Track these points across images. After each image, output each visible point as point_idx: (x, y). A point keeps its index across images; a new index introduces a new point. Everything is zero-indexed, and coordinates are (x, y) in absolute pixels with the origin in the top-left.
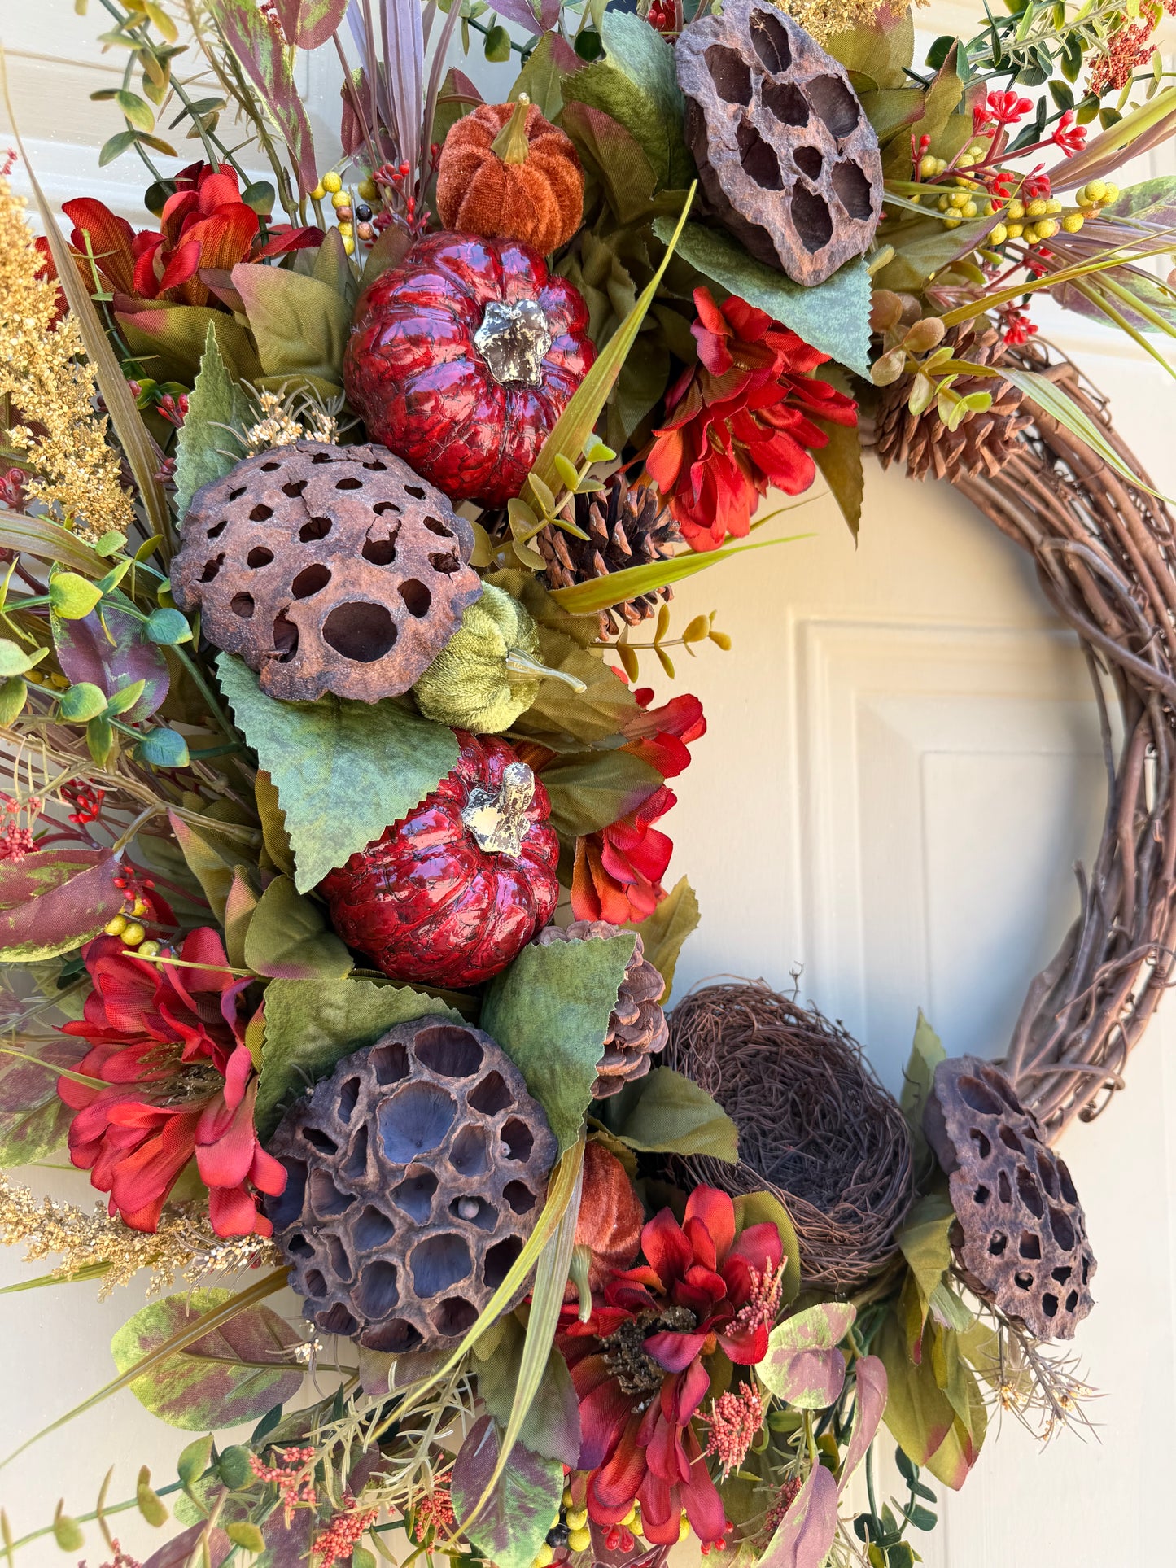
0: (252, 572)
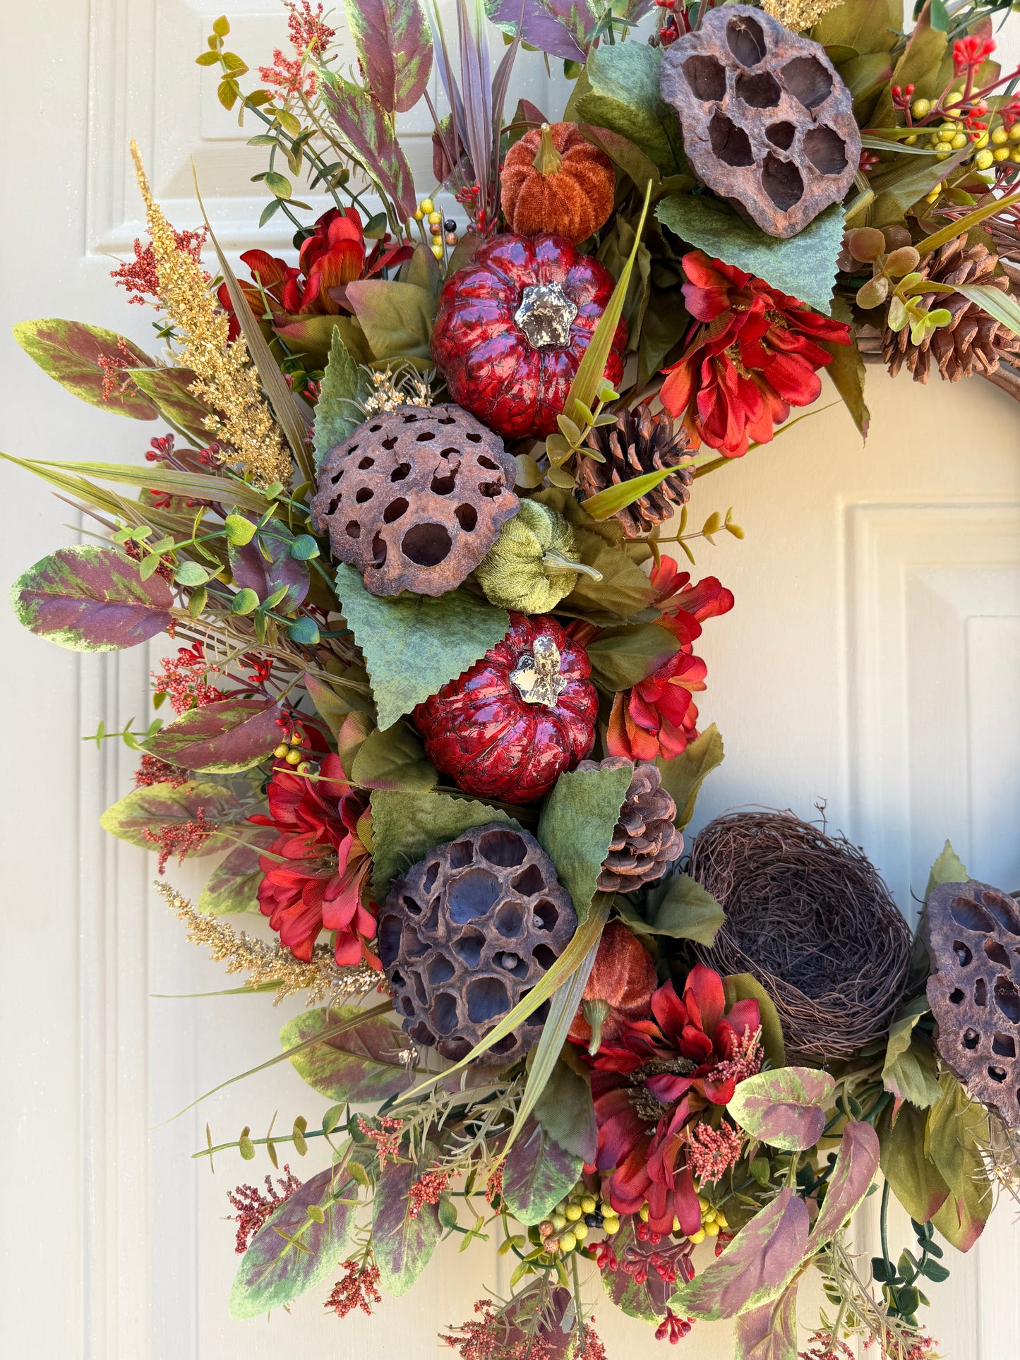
0: (358, 506)
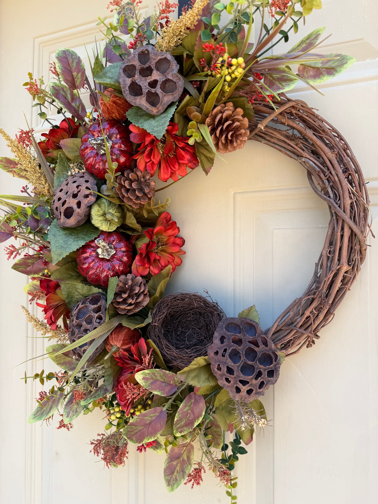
0: (58, 202)
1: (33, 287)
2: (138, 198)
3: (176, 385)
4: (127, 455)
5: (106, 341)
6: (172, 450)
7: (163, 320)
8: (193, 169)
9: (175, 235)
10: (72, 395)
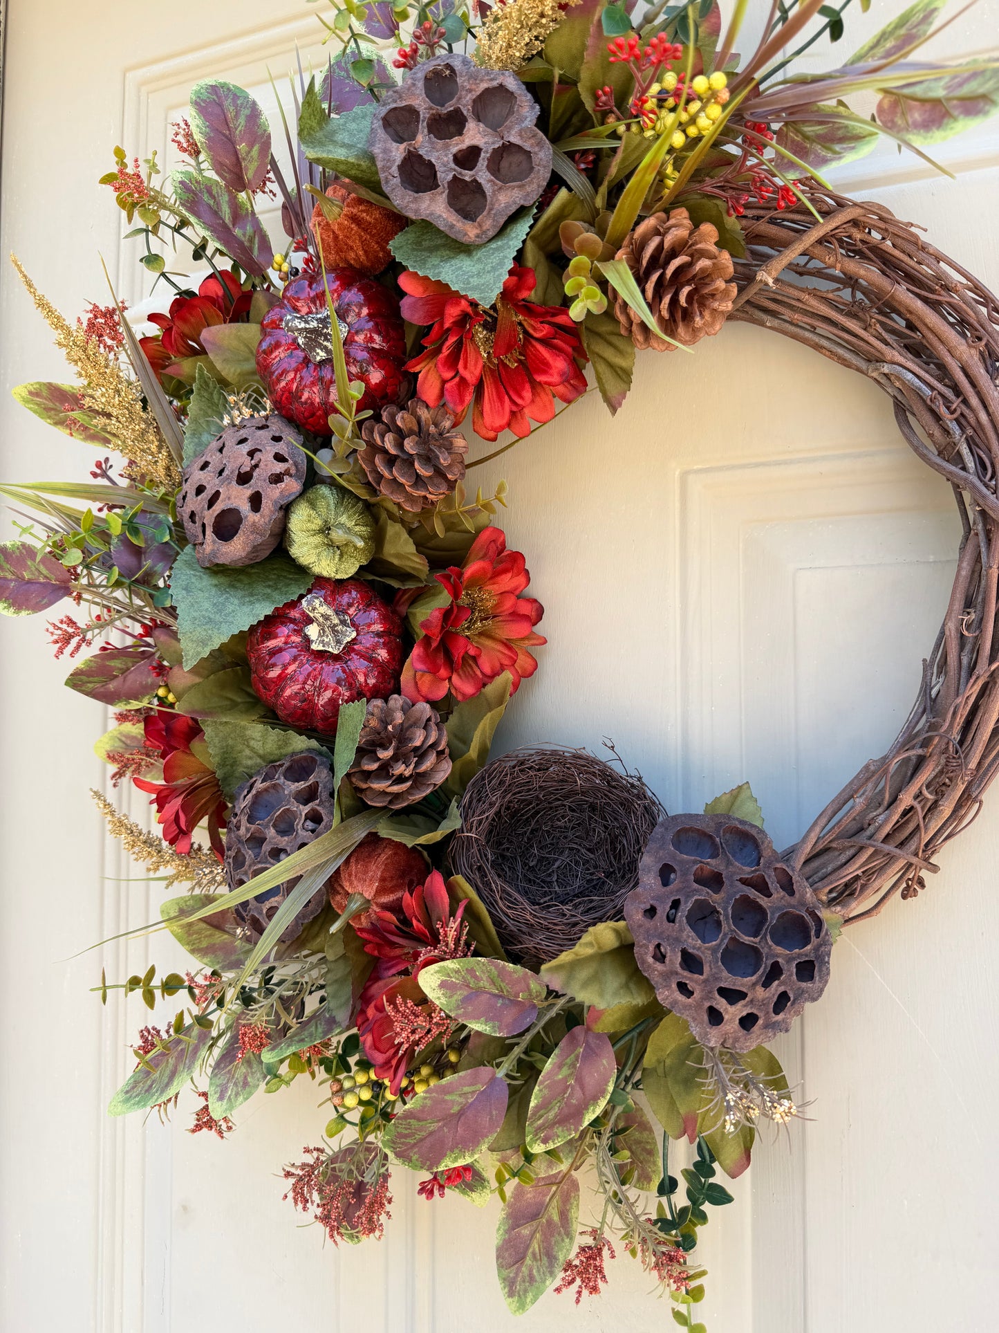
0: (196, 498)
1: (120, 740)
2: (419, 481)
3: (534, 1006)
4: (388, 1207)
5: (333, 883)
6: (519, 1193)
7: (491, 824)
8: (569, 401)
9: (517, 592)
10: (231, 1037)
